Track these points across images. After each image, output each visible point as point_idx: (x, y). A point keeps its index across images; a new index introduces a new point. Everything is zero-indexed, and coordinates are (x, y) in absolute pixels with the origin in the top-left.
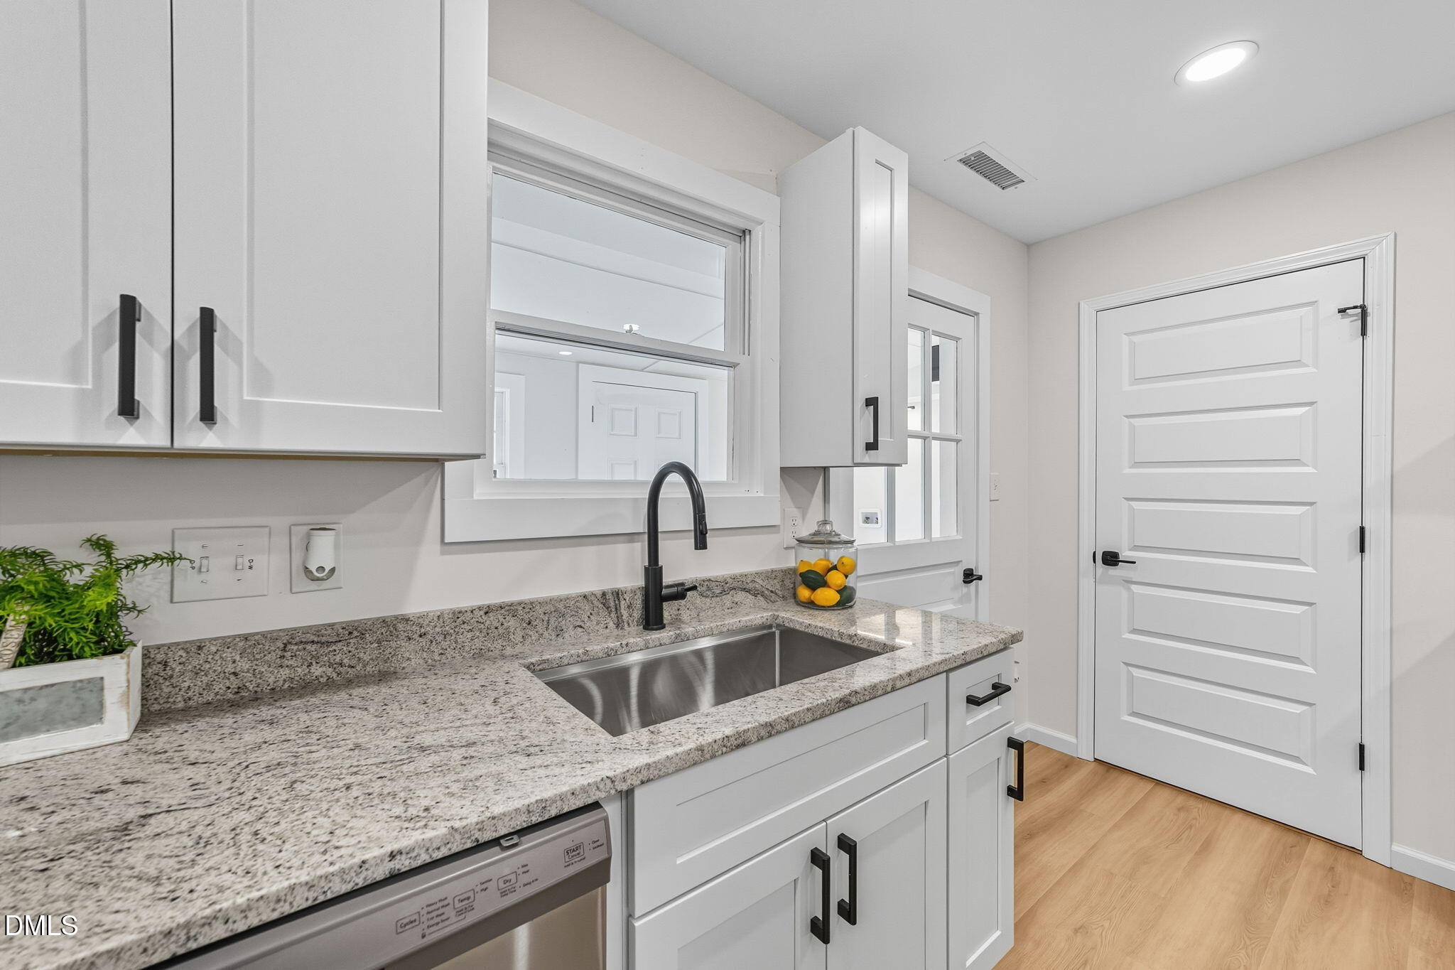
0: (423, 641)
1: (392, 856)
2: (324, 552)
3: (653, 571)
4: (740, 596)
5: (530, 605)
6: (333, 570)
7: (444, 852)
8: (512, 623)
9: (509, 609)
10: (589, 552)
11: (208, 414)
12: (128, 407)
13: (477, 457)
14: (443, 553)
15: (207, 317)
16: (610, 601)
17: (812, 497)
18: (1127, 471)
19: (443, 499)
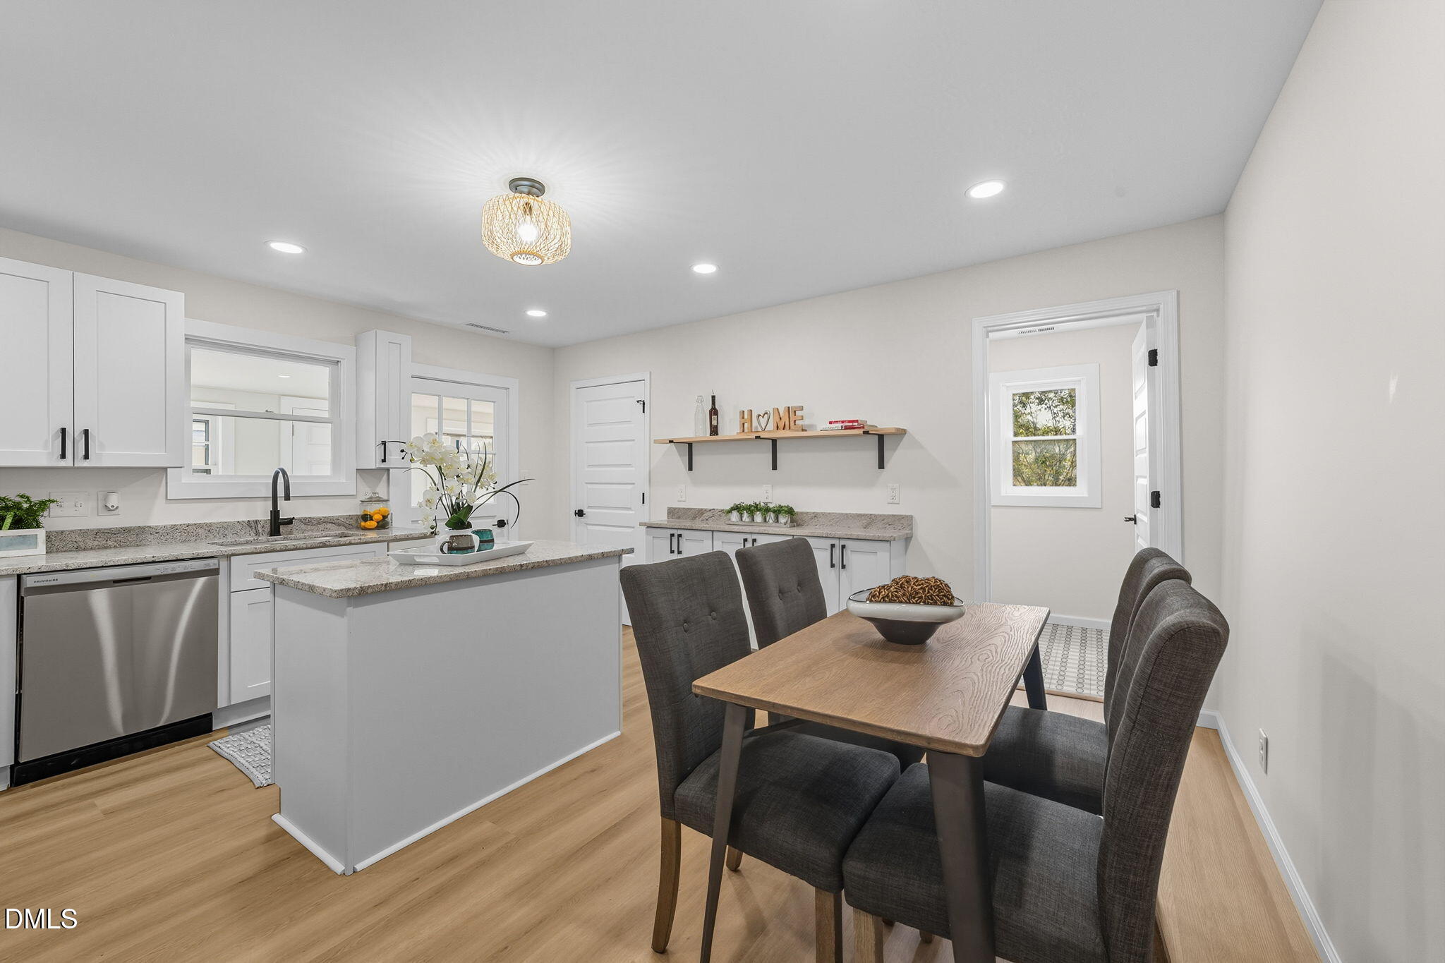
0: (157, 535)
1: (153, 557)
2: (113, 500)
3: (275, 513)
4: (329, 526)
5: (211, 525)
6: (117, 507)
7: (167, 559)
8: (200, 531)
9: (200, 526)
10: (241, 504)
11: (86, 457)
12: (63, 456)
13: (181, 467)
14: (166, 503)
15: (86, 432)
16: (253, 525)
17: (380, 482)
18: (587, 469)
19: (167, 483)
